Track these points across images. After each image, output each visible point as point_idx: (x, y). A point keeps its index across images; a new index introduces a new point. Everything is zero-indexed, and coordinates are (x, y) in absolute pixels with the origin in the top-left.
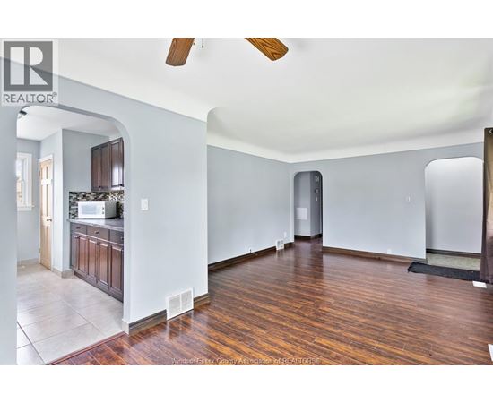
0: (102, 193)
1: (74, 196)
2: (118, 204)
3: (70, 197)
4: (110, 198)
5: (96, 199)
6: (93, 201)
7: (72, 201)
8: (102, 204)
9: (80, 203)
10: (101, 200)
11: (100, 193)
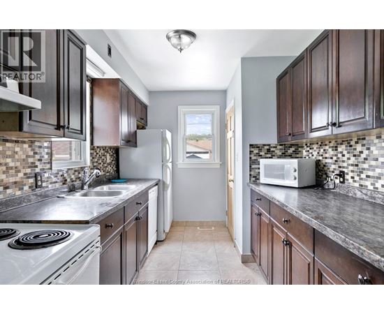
0: (291, 146)
1: (256, 151)
2: (318, 163)
3: (251, 152)
4: (305, 153)
5: (284, 156)
6: (280, 157)
7: (253, 158)
8: (294, 163)
9: (262, 161)
10: (291, 156)
11: (289, 145)
